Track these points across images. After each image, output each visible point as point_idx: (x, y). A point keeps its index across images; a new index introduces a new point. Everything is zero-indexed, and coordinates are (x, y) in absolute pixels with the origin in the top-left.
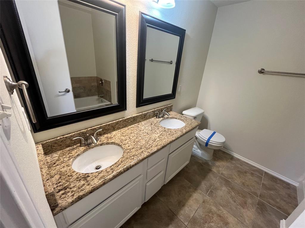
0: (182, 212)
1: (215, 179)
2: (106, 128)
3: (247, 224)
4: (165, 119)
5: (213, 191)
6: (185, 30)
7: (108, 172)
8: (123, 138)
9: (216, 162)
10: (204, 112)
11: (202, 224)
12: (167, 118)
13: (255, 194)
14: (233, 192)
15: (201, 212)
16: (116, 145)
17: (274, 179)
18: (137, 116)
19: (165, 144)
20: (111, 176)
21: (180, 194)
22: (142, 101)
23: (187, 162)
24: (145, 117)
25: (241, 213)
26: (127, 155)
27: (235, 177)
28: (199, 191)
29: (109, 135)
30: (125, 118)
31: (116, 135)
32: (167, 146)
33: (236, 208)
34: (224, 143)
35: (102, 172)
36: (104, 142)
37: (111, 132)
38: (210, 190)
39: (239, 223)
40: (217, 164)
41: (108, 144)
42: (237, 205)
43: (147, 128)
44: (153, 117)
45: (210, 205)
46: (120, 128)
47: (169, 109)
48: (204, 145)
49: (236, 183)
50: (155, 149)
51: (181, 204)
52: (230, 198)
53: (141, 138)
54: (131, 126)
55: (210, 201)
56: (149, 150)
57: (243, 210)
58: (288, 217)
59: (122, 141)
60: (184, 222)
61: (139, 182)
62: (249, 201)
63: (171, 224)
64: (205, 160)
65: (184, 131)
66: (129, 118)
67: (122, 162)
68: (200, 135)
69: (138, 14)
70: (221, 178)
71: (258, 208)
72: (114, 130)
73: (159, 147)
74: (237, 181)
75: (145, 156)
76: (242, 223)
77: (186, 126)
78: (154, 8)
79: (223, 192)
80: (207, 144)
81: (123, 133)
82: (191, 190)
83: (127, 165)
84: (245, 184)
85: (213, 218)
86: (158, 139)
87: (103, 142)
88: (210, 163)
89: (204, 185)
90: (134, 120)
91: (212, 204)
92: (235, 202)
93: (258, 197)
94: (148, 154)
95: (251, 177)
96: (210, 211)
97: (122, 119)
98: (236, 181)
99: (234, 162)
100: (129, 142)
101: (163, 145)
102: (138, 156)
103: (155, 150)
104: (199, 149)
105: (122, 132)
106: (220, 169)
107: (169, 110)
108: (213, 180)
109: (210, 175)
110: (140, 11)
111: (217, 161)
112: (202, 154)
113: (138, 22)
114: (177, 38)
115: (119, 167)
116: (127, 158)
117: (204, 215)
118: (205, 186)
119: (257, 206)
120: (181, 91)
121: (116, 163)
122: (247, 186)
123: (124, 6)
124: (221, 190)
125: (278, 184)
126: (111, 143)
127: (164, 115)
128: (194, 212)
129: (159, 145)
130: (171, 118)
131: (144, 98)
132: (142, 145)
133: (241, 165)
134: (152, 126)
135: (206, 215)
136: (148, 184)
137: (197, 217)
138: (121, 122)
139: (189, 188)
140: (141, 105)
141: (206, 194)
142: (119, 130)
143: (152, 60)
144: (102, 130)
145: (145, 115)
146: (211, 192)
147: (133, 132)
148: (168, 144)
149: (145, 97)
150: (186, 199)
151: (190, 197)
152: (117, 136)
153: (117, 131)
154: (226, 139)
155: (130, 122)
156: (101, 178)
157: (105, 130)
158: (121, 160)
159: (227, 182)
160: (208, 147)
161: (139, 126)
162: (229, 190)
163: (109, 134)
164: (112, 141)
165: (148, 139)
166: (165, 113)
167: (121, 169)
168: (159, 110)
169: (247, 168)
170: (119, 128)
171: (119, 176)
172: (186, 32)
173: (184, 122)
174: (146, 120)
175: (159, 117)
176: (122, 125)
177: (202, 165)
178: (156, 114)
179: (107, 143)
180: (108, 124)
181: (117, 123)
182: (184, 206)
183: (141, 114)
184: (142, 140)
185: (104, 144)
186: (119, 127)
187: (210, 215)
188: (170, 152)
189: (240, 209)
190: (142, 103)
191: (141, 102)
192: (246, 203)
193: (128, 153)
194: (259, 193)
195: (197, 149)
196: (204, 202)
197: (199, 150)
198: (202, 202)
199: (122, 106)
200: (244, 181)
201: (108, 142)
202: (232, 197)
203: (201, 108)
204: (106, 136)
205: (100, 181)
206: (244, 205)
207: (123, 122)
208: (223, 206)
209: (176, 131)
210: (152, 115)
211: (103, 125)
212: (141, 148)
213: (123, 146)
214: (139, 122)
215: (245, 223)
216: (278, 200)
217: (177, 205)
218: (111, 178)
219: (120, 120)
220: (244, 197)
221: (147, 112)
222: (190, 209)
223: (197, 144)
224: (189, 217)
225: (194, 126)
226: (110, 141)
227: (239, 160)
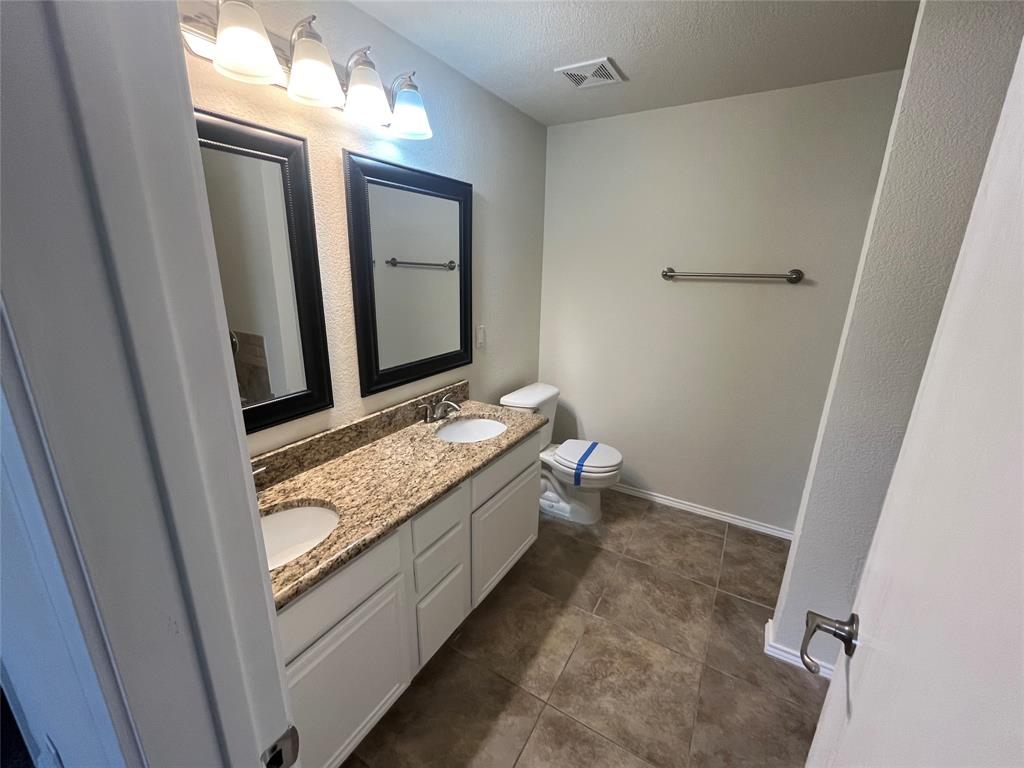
0: (532, 672)
1: (611, 569)
2: (277, 464)
3: (693, 654)
4: (450, 422)
5: (608, 599)
6: (471, 186)
7: (304, 565)
8: (333, 484)
9: (612, 526)
10: (558, 394)
11: (585, 686)
12: (457, 419)
13: (710, 581)
14: (658, 588)
15: (581, 660)
16: (315, 505)
17: (749, 536)
18: (365, 422)
19: (454, 481)
20: (314, 572)
21: (521, 629)
22: (376, 377)
23: (532, 538)
24: (390, 424)
25: (678, 634)
26: (350, 520)
27: (660, 553)
28: (573, 608)
29: (288, 484)
30: (333, 431)
31: (310, 481)
32: (461, 485)
33: (667, 626)
34: (619, 466)
35: (287, 569)
36: (276, 502)
37: (293, 476)
38: (600, 599)
39: (674, 657)
40: (613, 531)
41: (287, 506)
42: (669, 617)
43: (399, 450)
44: (415, 420)
45: (604, 633)
46: (318, 460)
47: (461, 394)
48: (572, 481)
49: (664, 566)
50: (429, 495)
51: (527, 653)
52: (651, 607)
53: (385, 476)
54: (353, 452)
55: (602, 624)
56: (412, 500)
57: (682, 626)
58: (773, 612)
59: (329, 491)
60: (539, 694)
61: (393, 595)
62: (697, 600)
63: (504, 709)
64: (583, 526)
65: (504, 443)
66: (344, 429)
67: (339, 537)
68: (558, 458)
69: (341, 156)
70: (626, 562)
71: (716, 611)
72: (301, 468)
73: (439, 489)
74: (666, 561)
75: (403, 514)
76: (683, 655)
77: (508, 431)
78: (379, 140)
79: (633, 595)
80: (578, 477)
81: (329, 473)
82: (552, 610)
83: (355, 541)
84: (685, 563)
85: (612, 663)
86: (435, 472)
87: (273, 504)
88: (596, 532)
89: (583, 591)
90: (359, 435)
91: (608, 630)
92: (663, 611)
93: (715, 586)
94: (410, 509)
95: (698, 544)
96: (605, 650)
97: (322, 434)
98: (663, 562)
99: (655, 516)
100: (354, 491)
101: (449, 482)
102: (384, 517)
103: (430, 497)
104: (564, 499)
105: (327, 469)
106: (623, 540)
107: (461, 396)
108: (606, 571)
109: (600, 562)
110: (343, 150)
111: (614, 521)
112: (572, 512)
113: (342, 173)
114: (454, 207)
115: (333, 549)
116: (353, 527)
117: (589, 664)
118: (589, 593)
119: (714, 607)
120: (485, 340)
121: (322, 544)
122: (692, 566)
123: (303, 140)
124: (628, 592)
125: (758, 545)
126: (298, 501)
127: (446, 412)
128: (563, 664)
129: (438, 483)
130: (468, 418)
131: (381, 368)
132: (390, 491)
133: (672, 520)
134: (416, 443)
135: (594, 663)
136: (422, 605)
137: (572, 672)
138: (323, 443)
139: (546, 606)
140: (373, 389)
141: (592, 611)
142: (318, 468)
143: (393, 263)
144: (266, 472)
145: (391, 416)
146: (603, 603)
147: (359, 465)
148: (463, 479)
149: (385, 364)
150: (541, 638)
151: (550, 628)
152: (312, 483)
153: (311, 471)
154: (622, 453)
155: (347, 439)
156: (289, 579)
157: (274, 470)
158: (335, 534)
159: (640, 568)
160: (582, 485)
161: (377, 448)
162: (648, 586)
163: (287, 481)
164: (300, 497)
165: (405, 476)
166: (450, 406)
167: (339, 554)
168: (429, 400)
169: (688, 524)
170: (315, 463)
171: (335, 569)
172: (474, 189)
173: (504, 423)
174: (394, 431)
175: (434, 420)
176: (325, 451)
177: (574, 541)
178: (422, 412)
179: (286, 503)
180: (281, 450)
181: (309, 447)
182: (534, 655)
183: (378, 413)
184: (388, 481)
185: (276, 508)
186: (317, 457)
187: (604, 658)
188: (474, 507)
189: (674, 624)
190: (377, 383)
191: (373, 380)
192: (688, 607)
193: (355, 516)
194: (717, 577)
195: (558, 502)
196: (587, 632)
197: (563, 504)
198: (582, 633)
199: (318, 395)
200: (681, 557)
201: (288, 500)
202: (655, 602)
203: (551, 382)
204: (278, 487)
205: (286, 589)
206: (684, 612)
207: (327, 442)
208: (636, 629)
209: (482, 446)
210: (412, 416)
211: (268, 455)
212: (390, 499)
213: (336, 503)
214: (374, 440)
215: (689, 655)
216: (759, 583)
217: (518, 659)
218: (316, 577)
219: (317, 436)
220: (683, 594)
221: (394, 408)
222: (552, 660)
223: (554, 488)
224: (551, 679)
225: (531, 428)
226: (295, 498)
227: (668, 508)
